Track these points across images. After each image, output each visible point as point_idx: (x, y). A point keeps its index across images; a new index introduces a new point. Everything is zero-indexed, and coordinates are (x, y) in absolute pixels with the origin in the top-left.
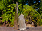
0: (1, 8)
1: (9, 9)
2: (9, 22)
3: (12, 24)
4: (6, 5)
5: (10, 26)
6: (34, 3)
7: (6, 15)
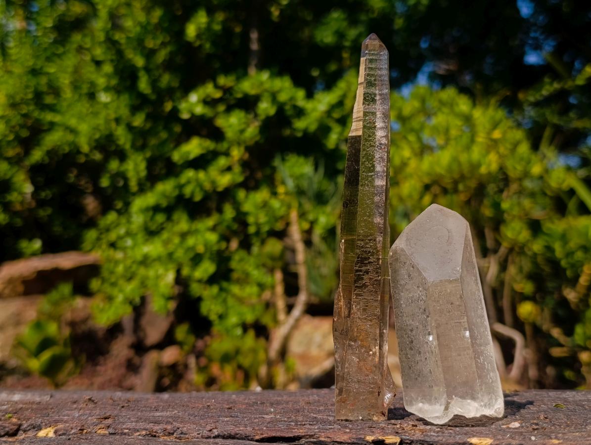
0: (84, 128)
1: (194, 147)
3: (226, 359)
4: (144, 85)
5: (195, 377)
6: (532, 59)
7: (151, 233)
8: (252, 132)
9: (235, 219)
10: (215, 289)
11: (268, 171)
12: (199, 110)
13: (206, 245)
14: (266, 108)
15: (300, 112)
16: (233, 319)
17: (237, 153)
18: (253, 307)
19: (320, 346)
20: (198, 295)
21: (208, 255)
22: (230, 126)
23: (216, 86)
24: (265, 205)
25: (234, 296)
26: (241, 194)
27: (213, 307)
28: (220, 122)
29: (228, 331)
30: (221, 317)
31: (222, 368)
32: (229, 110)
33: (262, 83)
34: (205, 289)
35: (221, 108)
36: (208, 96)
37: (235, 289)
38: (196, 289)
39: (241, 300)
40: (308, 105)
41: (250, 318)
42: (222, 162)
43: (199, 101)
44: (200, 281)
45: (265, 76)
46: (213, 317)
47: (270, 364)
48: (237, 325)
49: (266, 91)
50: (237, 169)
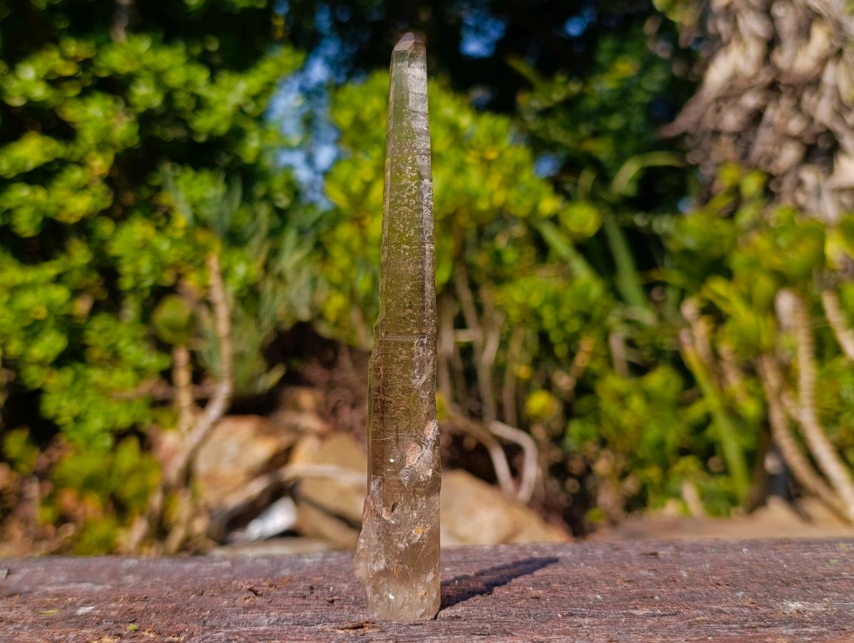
1: (32, 151)
2: (16, 441)
8: (124, 130)
9: (91, 267)
10: (66, 376)
11: (146, 193)
12: (40, 92)
13: (50, 307)
14: (145, 94)
15: (200, 104)
16: (96, 423)
17: (100, 164)
18: (129, 402)
19: (235, 461)
20: (38, 385)
21: (51, 322)
22: (89, 120)
23: (65, 57)
24: (145, 246)
25: (97, 386)
26: (106, 228)
27: (64, 403)
28: (72, 113)
29: (89, 441)
30: (78, 419)
31: (80, 498)
32: (85, 94)
33: (139, 57)
34: (50, 375)
35: (73, 92)
36: (51, 72)
37: (96, 375)
38: (34, 376)
39: (105, 393)
40: (212, 94)
41: (124, 420)
42: (76, 175)
43: (38, 79)
44: (41, 363)
45: (143, 45)
46: (65, 419)
47: (168, 490)
48: (104, 430)
49: (146, 68)
50: (99, 189)
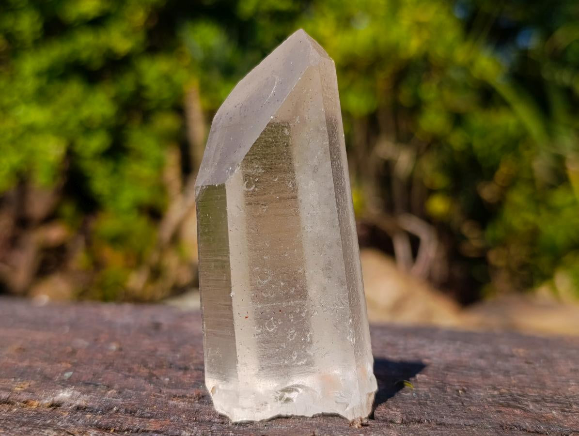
2: (68, 210)
